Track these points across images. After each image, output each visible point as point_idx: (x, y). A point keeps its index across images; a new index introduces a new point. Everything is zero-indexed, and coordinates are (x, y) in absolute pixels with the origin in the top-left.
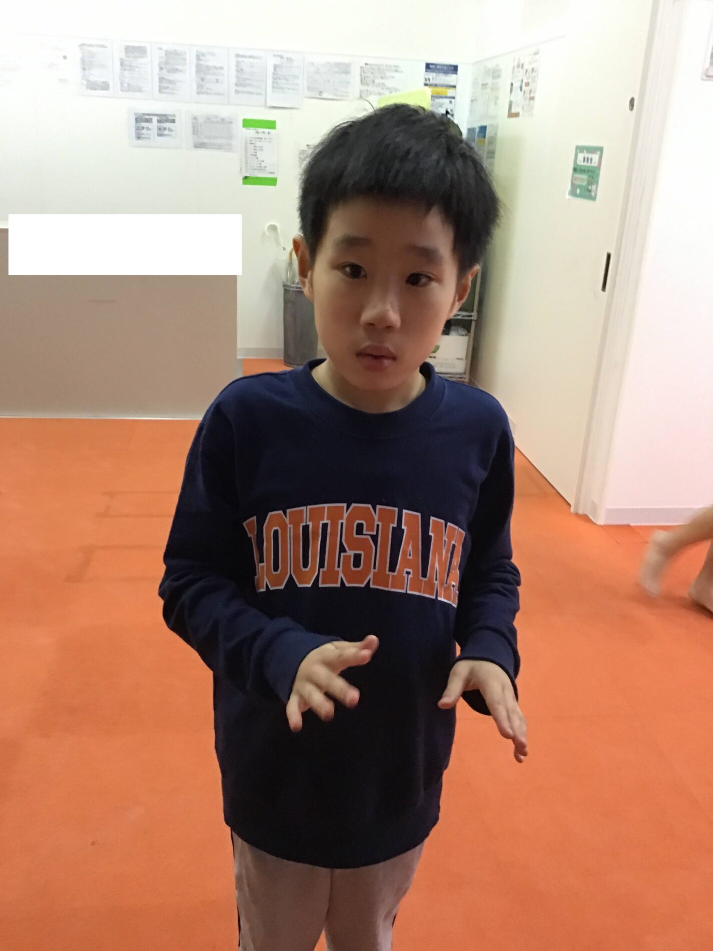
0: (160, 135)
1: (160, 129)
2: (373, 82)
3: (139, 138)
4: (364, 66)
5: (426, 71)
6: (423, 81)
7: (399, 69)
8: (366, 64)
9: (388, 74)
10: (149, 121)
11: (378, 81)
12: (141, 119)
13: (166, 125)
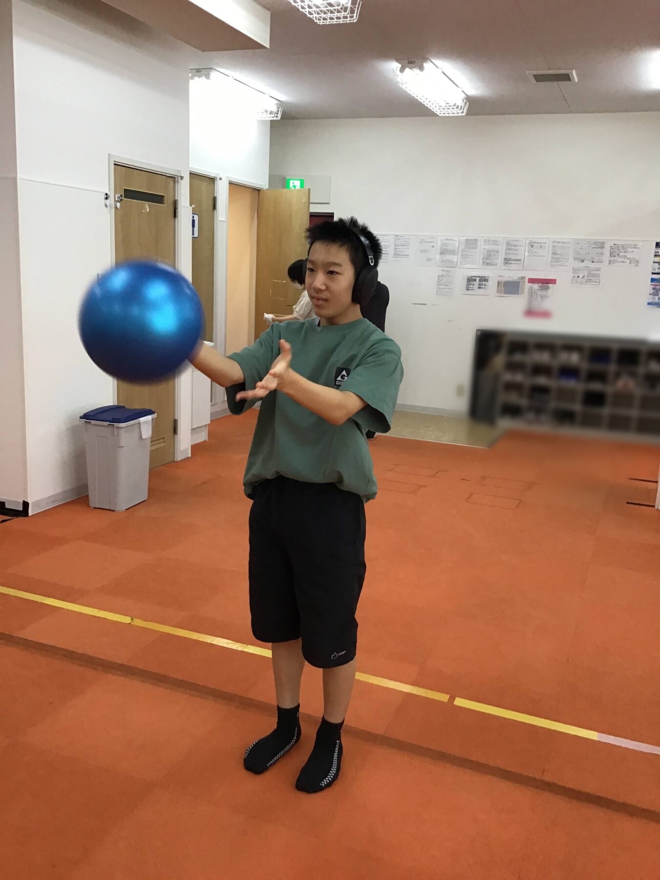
0: (479, 288)
1: (480, 285)
2: (619, 255)
3: (468, 290)
4: (613, 245)
5: (656, 247)
6: (653, 254)
7: (637, 247)
8: (615, 244)
9: (629, 250)
10: (475, 280)
11: (621, 254)
12: (470, 280)
13: (484, 283)
